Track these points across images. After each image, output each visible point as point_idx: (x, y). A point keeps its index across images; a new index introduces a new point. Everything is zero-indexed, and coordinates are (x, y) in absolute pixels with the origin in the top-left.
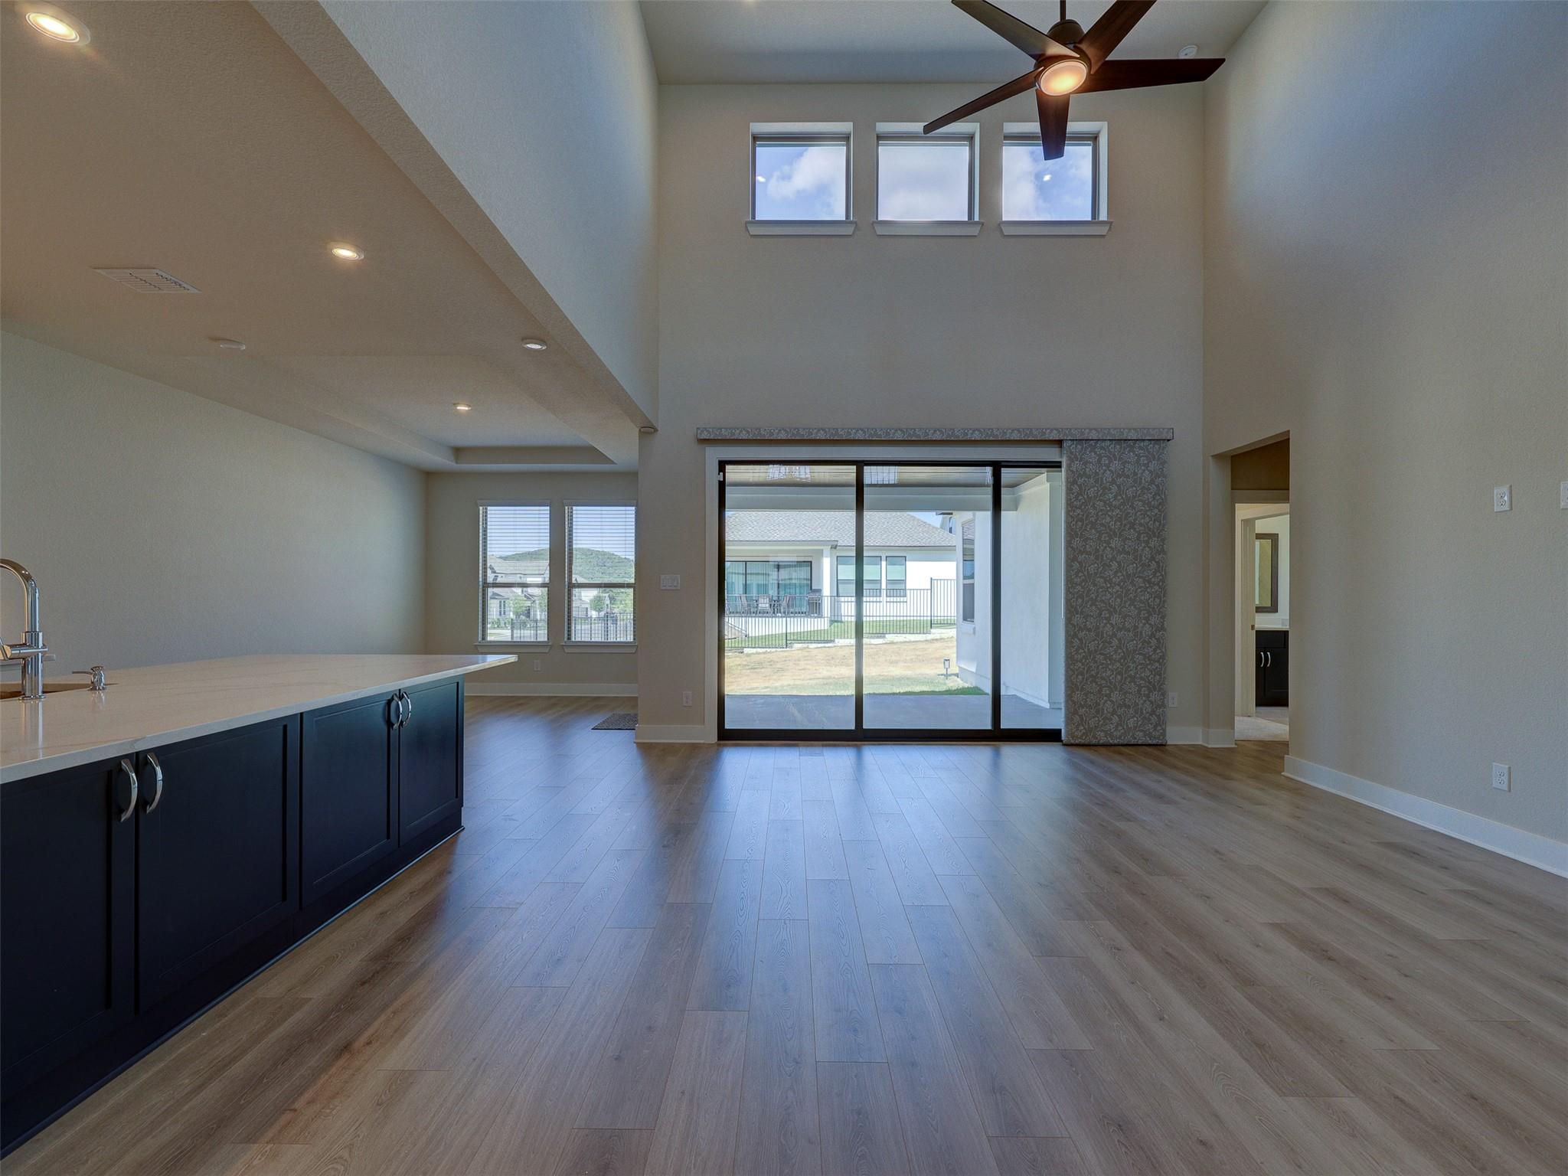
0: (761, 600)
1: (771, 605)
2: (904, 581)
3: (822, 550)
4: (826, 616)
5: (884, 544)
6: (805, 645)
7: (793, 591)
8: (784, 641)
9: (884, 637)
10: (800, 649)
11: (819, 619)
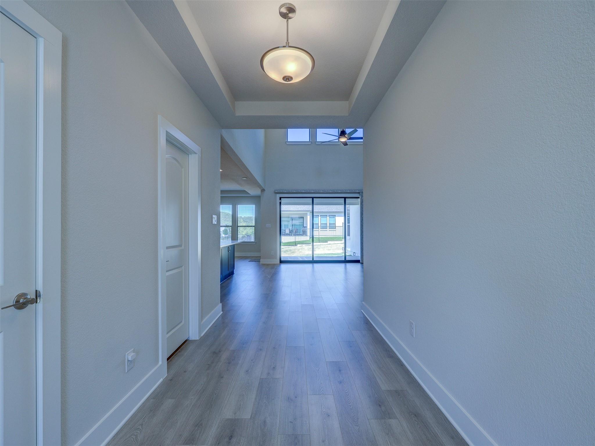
0: (286, 230)
1: (290, 232)
2: (335, 224)
3: (307, 213)
4: (308, 235)
5: (328, 211)
6: (301, 245)
7: (297, 227)
8: (294, 244)
9: (327, 242)
10: (300, 246)
11: (306, 237)
